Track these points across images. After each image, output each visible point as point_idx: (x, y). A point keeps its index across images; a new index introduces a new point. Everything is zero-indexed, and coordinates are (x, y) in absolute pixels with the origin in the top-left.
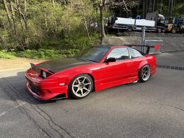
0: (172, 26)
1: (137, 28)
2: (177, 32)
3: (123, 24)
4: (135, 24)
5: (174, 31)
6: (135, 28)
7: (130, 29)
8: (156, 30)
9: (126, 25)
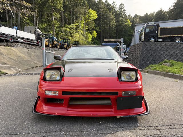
0: (48, 41)
1: (19, 40)
2: (53, 47)
3: (2, 33)
4: (16, 35)
5: (50, 45)
6: (17, 40)
7: (12, 40)
8: (37, 43)
9: (6, 35)
